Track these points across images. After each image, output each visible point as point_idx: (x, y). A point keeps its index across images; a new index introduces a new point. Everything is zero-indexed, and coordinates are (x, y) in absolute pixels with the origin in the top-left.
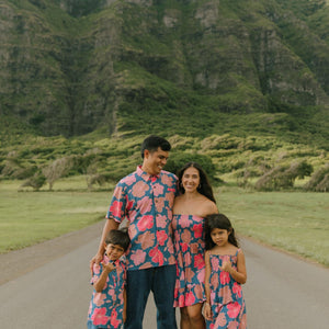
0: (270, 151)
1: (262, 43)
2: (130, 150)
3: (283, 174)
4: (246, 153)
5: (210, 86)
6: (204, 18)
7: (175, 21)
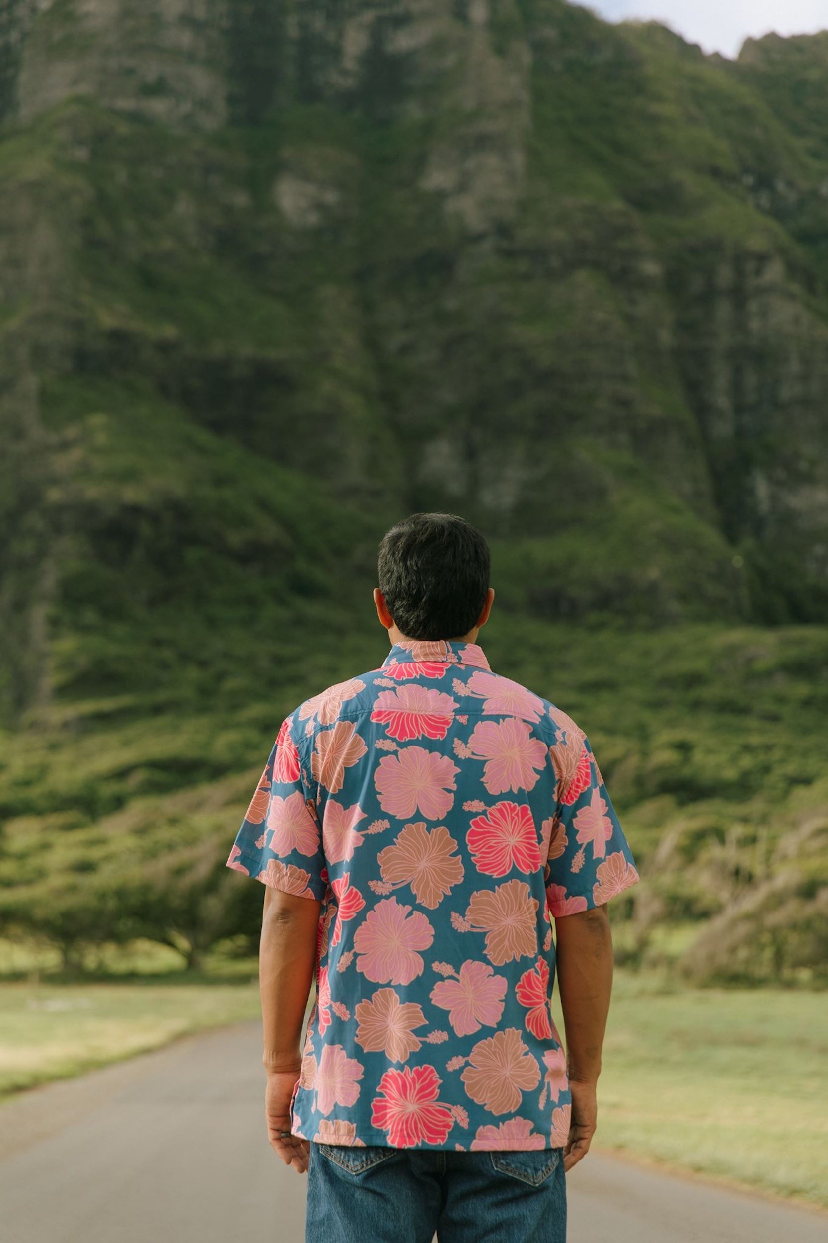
0: (756, 806)
1: (724, 310)
2: (108, 790)
3: (810, 909)
4: (649, 809)
5: (487, 498)
6: (463, 187)
7: (331, 197)
